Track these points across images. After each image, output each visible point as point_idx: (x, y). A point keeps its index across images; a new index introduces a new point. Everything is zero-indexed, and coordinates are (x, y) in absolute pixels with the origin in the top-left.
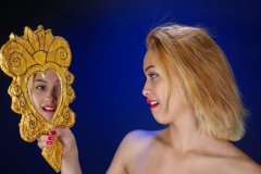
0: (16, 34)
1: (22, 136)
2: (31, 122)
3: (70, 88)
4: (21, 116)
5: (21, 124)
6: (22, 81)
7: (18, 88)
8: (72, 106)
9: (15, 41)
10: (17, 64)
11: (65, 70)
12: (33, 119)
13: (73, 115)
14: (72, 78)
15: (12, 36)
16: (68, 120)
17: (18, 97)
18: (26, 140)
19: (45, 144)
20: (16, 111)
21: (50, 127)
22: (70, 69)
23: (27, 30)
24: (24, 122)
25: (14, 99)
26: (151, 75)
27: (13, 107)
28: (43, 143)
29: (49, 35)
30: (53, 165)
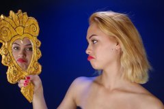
0: (4, 15)
1: (9, 80)
2: (14, 72)
3: (38, 50)
4: (7, 67)
5: (8, 73)
6: (9, 45)
7: (6, 49)
8: (40, 61)
9: (4, 20)
10: (5, 35)
11: (35, 38)
12: (16, 69)
13: (40, 67)
14: (40, 43)
15: (2, 16)
16: (37, 69)
17: (6, 55)
18: (11, 82)
19: (23, 85)
20: (5, 64)
21: (26, 74)
22: (39, 38)
23: (11, 13)
24: (10, 72)
25: (3, 57)
26: (93, 41)
27: (3, 62)
28: (21, 84)
29: (25, 16)
30: (28, 98)
